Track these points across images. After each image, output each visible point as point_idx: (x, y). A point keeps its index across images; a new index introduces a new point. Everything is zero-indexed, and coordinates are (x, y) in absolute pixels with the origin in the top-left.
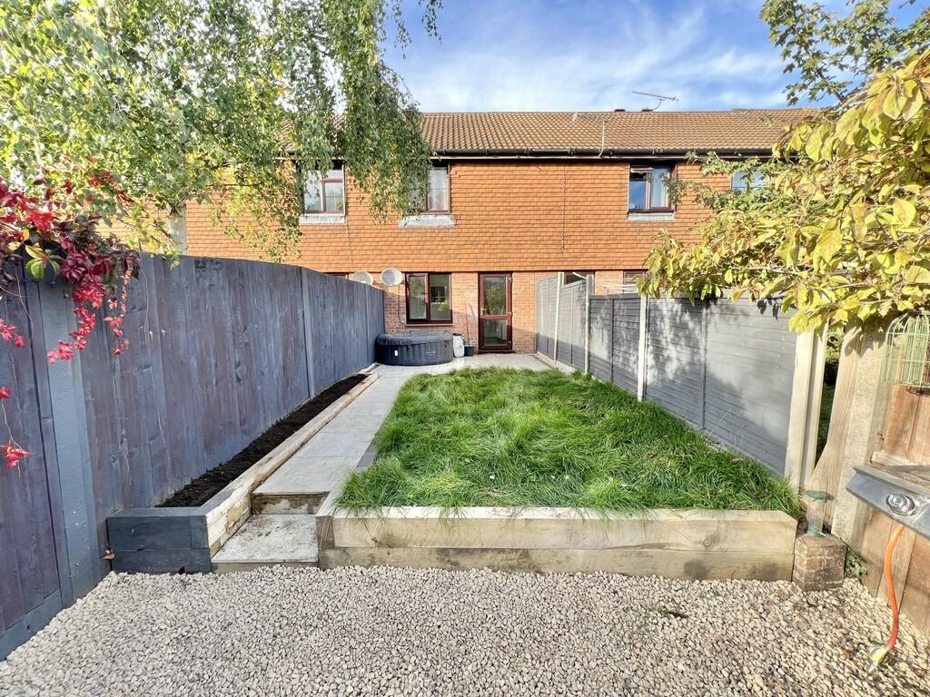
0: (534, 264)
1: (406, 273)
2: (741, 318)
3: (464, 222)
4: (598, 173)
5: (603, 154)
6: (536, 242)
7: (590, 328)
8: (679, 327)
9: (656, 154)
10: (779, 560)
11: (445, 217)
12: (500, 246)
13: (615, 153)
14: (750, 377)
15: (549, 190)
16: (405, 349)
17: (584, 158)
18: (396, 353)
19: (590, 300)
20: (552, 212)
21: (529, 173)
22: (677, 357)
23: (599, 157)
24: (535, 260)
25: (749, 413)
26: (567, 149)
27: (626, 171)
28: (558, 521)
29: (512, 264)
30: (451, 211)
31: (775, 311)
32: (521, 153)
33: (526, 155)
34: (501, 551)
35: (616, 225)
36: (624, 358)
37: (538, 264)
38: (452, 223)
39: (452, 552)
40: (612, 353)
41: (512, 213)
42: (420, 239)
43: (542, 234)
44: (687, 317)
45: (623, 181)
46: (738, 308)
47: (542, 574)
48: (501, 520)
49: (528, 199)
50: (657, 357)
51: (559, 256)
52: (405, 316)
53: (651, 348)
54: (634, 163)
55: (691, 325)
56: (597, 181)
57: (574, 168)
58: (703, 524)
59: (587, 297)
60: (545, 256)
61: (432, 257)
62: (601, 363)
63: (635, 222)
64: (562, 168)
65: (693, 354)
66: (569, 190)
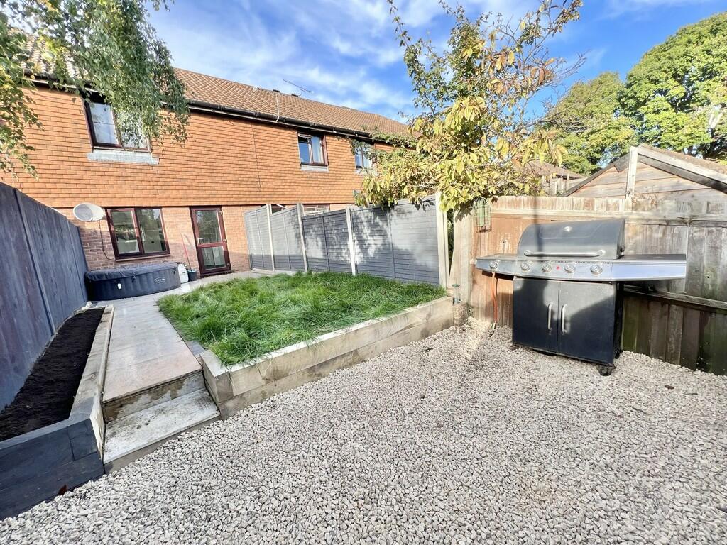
0: (239, 200)
1: (106, 208)
2: (408, 215)
3: (168, 161)
4: (276, 133)
5: (279, 120)
6: (238, 182)
7: (305, 239)
8: (373, 226)
9: (313, 126)
10: (450, 317)
11: (146, 155)
12: (207, 184)
13: (287, 121)
14: (416, 243)
15: (243, 142)
16: (130, 281)
17: (264, 121)
18: (119, 286)
19: (302, 220)
20: (248, 159)
21: (223, 125)
22: (374, 243)
23: (276, 122)
24: (239, 196)
25: (418, 262)
26: (253, 111)
27: (295, 135)
28: (370, 326)
29: (220, 200)
30: (152, 150)
31: (424, 208)
32: (215, 108)
33: (220, 110)
34: (344, 355)
35: (294, 173)
36: (338, 253)
37: (243, 199)
38: (155, 161)
39: (316, 367)
40: (326, 251)
41: (213, 157)
42: (119, 174)
43: (242, 176)
44: (377, 219)
45: (295, 142)
46: (406, 211)
47: (365, 361)
48: (342, 335)
49: (226, 147)
50: (361, 247)
51: (258, 193)
52: (112, 252)
53: (357, 242)
54: (300, 131)
55: (381, 223)
56: (277, 139)
57: (259, 127)
58: (425, 309)
59: (299, 218)
60: (247, 193)
61: (136, 192)
62: (318, 261)
63: (306, 171)
64: (250, 126)
65: (384, 239)
66: (258, 144)
